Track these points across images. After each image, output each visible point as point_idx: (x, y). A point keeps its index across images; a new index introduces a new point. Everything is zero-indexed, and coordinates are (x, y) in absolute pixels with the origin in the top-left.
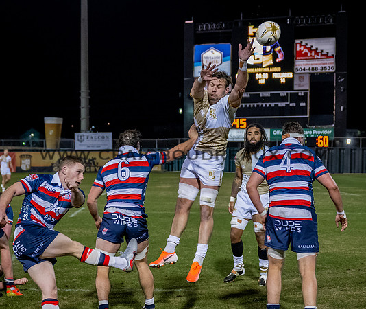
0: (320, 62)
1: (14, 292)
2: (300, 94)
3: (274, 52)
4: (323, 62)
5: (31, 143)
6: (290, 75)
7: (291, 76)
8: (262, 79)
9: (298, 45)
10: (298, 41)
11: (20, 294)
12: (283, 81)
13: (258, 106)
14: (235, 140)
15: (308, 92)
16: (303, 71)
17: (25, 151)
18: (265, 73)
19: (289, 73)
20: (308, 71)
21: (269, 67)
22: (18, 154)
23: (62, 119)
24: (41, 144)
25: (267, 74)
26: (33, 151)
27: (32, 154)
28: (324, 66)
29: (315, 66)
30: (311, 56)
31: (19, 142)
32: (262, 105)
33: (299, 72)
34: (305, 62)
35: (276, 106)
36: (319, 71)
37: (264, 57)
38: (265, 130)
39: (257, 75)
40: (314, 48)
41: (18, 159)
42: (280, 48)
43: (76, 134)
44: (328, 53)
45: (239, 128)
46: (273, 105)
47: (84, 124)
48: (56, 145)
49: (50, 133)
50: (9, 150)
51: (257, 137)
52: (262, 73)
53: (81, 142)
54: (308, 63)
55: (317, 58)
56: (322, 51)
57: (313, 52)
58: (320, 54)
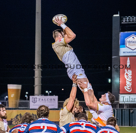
23: (21, 85)
43: (31, 97)
49: (12, 96)
53: (34, 103)
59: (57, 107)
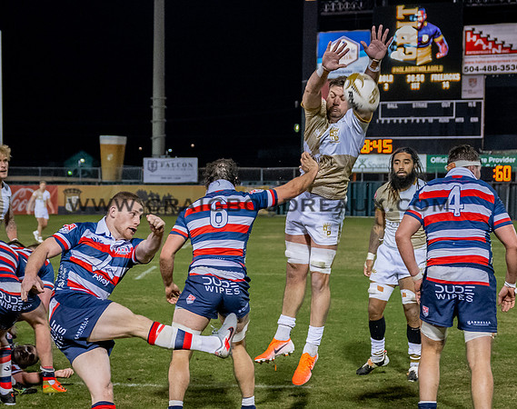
0: (501, 59)
1: (54, 386)
2: (470, 105)
3: (434, 44)
4: (505, 59)
5: (80, 173)
6: (456, 77)
7: (458, 79)
8: (415, 82)
9: (469, 34)
10: (468, 28)
11: (62, 390)
12: (446, 85)
13: (409, 121)
14: (376, 171)
15: (483, 101)
16: (475, 72)
17: (71, 183)
18: (421, 73)
19: (454, 75)
20: (483, 72)
21: (426, 64)
22: (61, 188)
23: (125, 138)
24: (95, 174)
25: (423, 76)
26: (83, 183)
27: (81, 187)
28: (505, 64)
29: (492, 65)
30: (487, 49)
31: (62, 170)
32: (415, 121)
33: (469, 72)
34: (479, 58)
35: (436, 121)
36: (499, 71)
37: (419, 50)
38: (420, 156)
39: (409, 76)
40: (491, 38)
41: (61, 195)
42: (442, 37)
43: (146, 160)
44: (512, 45)
45: (382, 153)
46: (431, 120)
47: (157, 145)
48: (117, 175)
49: (108, 158)
50: (48, 183)
51: (408, 168)
52: (416, 74)
53: (152, 171)
54: (483, 60)
55: (496, 53)
56: (504, 43)
57: (490, 44)
58: (500, 47)
59: (195, 180)
